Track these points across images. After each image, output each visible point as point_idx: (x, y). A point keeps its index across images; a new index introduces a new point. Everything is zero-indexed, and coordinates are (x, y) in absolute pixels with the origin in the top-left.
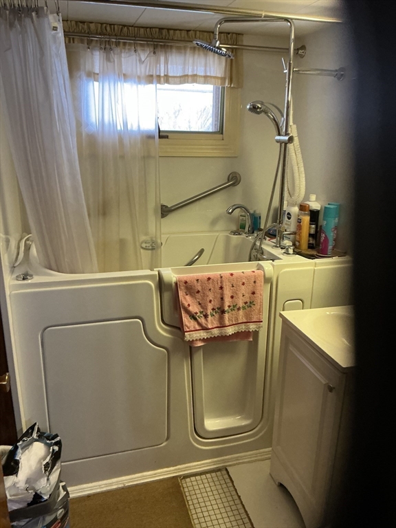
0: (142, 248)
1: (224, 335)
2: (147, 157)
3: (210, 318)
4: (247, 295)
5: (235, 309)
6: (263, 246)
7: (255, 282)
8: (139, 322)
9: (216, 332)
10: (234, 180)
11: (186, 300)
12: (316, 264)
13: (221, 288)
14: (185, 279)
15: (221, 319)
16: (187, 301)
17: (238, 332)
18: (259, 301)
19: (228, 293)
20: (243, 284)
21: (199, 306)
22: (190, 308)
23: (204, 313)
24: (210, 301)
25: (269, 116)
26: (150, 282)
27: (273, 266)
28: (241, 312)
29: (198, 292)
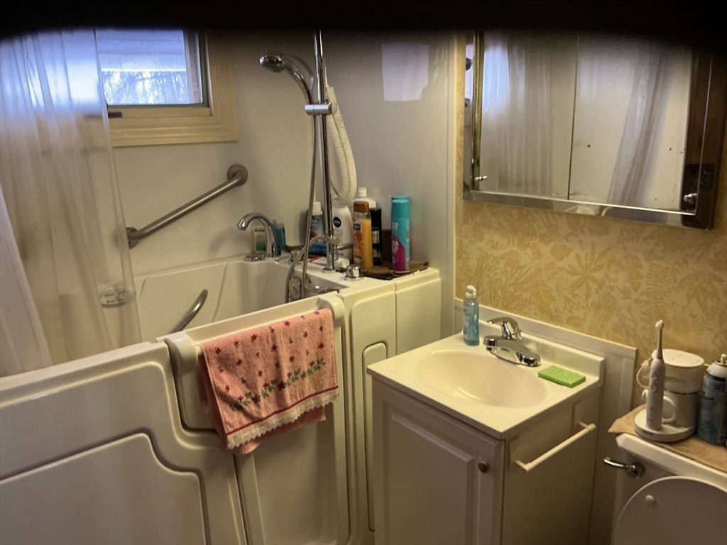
0: (104, 306)
1: (286, 422)
2: (88, 150)
3: (262, 401)
4: (312, 352)
5: (299, 376)
6: (308, 272)
7: (321, 329)
8: (143, 439)
9: (274, 421)
10: (237, 176)
11: (222, 380)
12: (396, 286)
13: (275, 348)
14: (216, 345)
15: (280, 398)
16: (223, 382)
17: (305, 413)
18: (330, 357)
19: (284, 354)
20: (306, 335)
21: (243, 386)
22: (231, 393)
23: (253, 395)
24: (260, 374)
25: (295, 77)
26: (154, 363)
27: (343, 299)
28: (307, 380)
29: (240, 362)
